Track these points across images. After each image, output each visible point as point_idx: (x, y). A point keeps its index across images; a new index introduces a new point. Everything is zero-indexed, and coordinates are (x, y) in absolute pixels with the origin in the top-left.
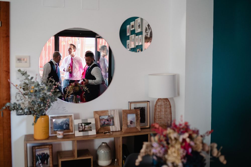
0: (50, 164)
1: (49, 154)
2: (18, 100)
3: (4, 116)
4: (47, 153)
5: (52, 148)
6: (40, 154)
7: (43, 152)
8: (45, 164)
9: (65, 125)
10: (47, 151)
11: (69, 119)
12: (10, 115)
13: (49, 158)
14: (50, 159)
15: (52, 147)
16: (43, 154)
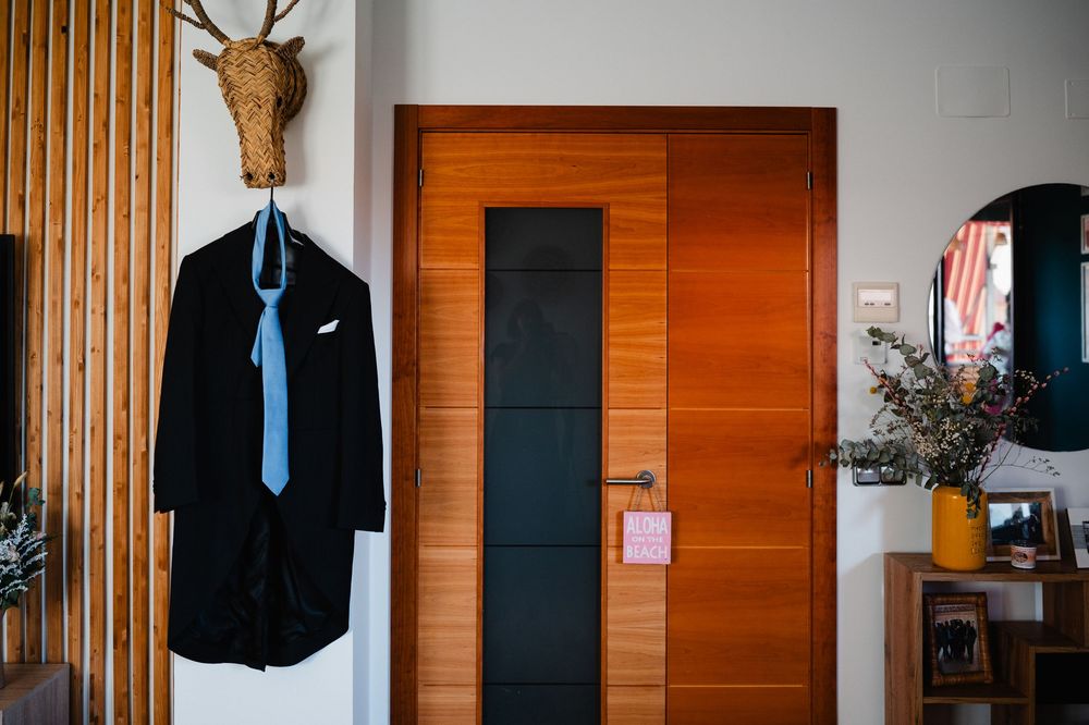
0: (981, 662)
1: (975, 626)
2: (877, 433)
3: (815, 484)
4: (968, 622)
5: (985, 605)
6: (947, 623)
7: (955, 617)
8: (963, 659)
9: (1026, 526)
10: (970, 617)
11: (1040, 504)
12: (833, 481)
13: (977, 639)
14: (979, 646)
15: (986, 601)
16: (955, 622)
